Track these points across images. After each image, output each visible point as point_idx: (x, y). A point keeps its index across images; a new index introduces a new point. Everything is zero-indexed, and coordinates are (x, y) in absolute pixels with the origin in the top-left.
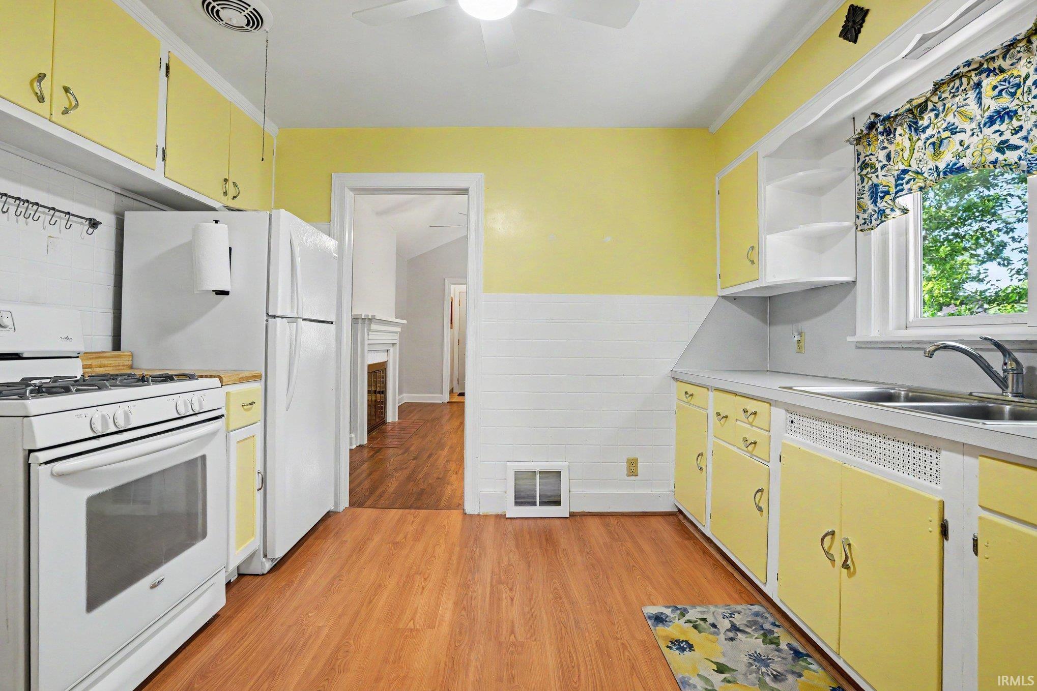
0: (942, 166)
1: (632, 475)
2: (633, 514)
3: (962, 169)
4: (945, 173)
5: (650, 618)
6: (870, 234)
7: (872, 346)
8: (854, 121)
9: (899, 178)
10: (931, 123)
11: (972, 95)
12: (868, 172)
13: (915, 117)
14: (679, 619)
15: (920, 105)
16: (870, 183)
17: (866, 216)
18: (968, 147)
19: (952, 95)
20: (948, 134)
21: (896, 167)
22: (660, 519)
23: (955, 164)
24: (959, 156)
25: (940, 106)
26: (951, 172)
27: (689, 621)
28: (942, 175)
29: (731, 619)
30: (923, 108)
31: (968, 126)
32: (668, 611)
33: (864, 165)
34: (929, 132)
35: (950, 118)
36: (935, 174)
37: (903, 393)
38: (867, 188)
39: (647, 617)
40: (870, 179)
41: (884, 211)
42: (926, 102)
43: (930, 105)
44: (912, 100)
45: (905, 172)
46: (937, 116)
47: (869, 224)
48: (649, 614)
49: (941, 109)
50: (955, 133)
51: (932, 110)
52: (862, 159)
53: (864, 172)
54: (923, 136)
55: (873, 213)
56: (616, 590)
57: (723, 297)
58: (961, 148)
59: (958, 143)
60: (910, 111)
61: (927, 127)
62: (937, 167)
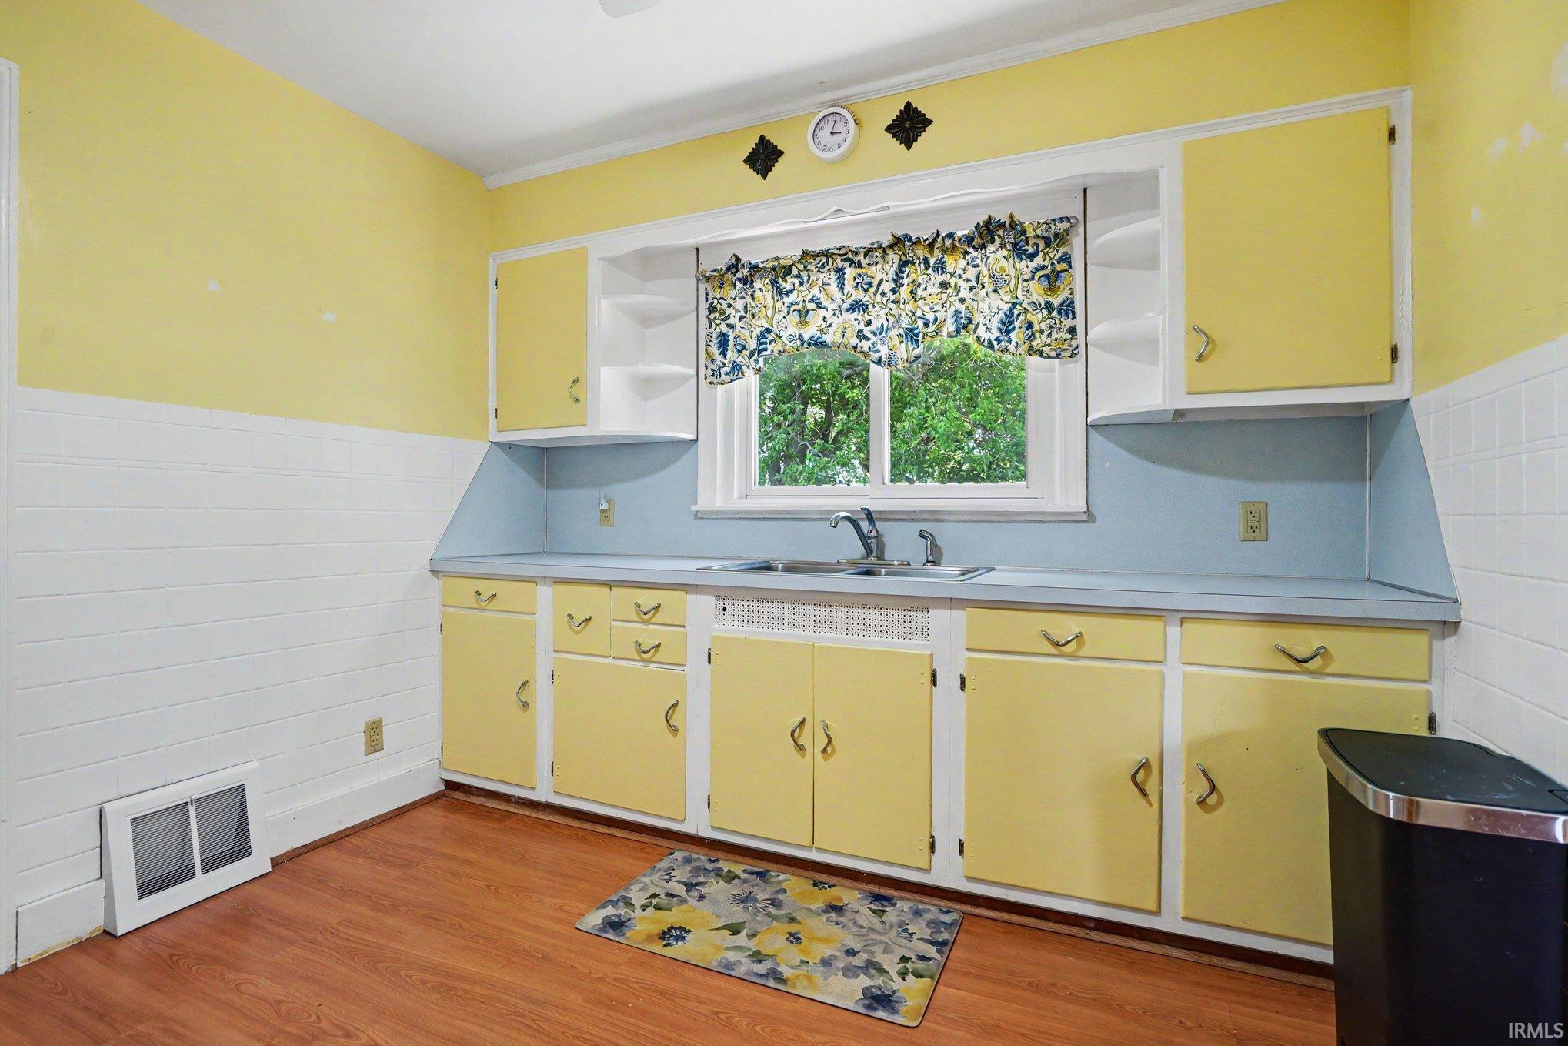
0: (806, 337)
1: (375, 751)
2: (383, 819)
3: (823, 344)
4: (809, 344)
5: (603, 930)
6: (716, 388)
7: (719, 516)
8: (698, 253)
9: (762, 336)
10: (794, 289)
11: (834, 277)
12: (716, 317)
13: (777, 276)
14: (633, 911)
15: (784, 267)
16: (718, 330)
17: (714, 368)
18: (830, 325)
19: (817, 269)
20: (813, 306)
21: (759, 323)
22: (427, 809)
23: (819, 338)
24: (823, 332)
25: (804, 275)
26: (815, 344)
27: (644, 907)
28: (806, 345)
29: (674, 879)
30: (788, 270)
31: (831, 306)
32: (610, 911)
33: (712, 309)
34: (793, 297)
35: (815, 291)
36: (799, 343)
37: (780, 565)
38: (714, 335)
39: (597, 933)
40: (717, 325)
41: (741, 367)
42: (791, 266)
43: (795, 271)
44: (777, 259)
45: (768, 331)
46: (801, 284)
47: (718, 377)
48: (596, 927)
49: (805, 278)
50: (820, 308)
51: (796, 276)
52: (710, 301)
53: (712, 316)
54: (787, 300)
55: (722, 366)
56: (514, 929)
57: (497, 444)
58: (824, 325)
59: (822, 318)
60: (774, 268)
61: (791, 291)
62: (800, 335)
